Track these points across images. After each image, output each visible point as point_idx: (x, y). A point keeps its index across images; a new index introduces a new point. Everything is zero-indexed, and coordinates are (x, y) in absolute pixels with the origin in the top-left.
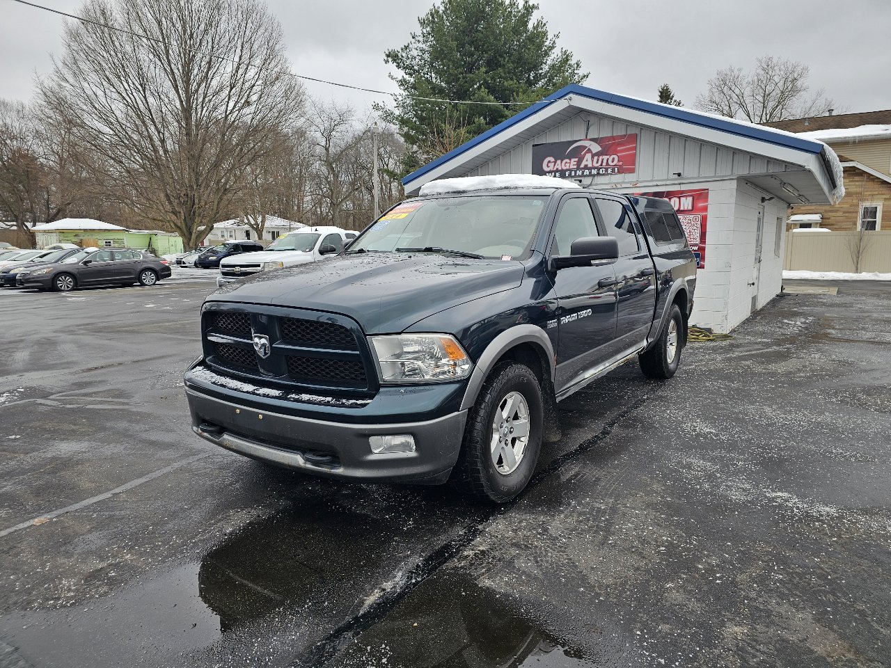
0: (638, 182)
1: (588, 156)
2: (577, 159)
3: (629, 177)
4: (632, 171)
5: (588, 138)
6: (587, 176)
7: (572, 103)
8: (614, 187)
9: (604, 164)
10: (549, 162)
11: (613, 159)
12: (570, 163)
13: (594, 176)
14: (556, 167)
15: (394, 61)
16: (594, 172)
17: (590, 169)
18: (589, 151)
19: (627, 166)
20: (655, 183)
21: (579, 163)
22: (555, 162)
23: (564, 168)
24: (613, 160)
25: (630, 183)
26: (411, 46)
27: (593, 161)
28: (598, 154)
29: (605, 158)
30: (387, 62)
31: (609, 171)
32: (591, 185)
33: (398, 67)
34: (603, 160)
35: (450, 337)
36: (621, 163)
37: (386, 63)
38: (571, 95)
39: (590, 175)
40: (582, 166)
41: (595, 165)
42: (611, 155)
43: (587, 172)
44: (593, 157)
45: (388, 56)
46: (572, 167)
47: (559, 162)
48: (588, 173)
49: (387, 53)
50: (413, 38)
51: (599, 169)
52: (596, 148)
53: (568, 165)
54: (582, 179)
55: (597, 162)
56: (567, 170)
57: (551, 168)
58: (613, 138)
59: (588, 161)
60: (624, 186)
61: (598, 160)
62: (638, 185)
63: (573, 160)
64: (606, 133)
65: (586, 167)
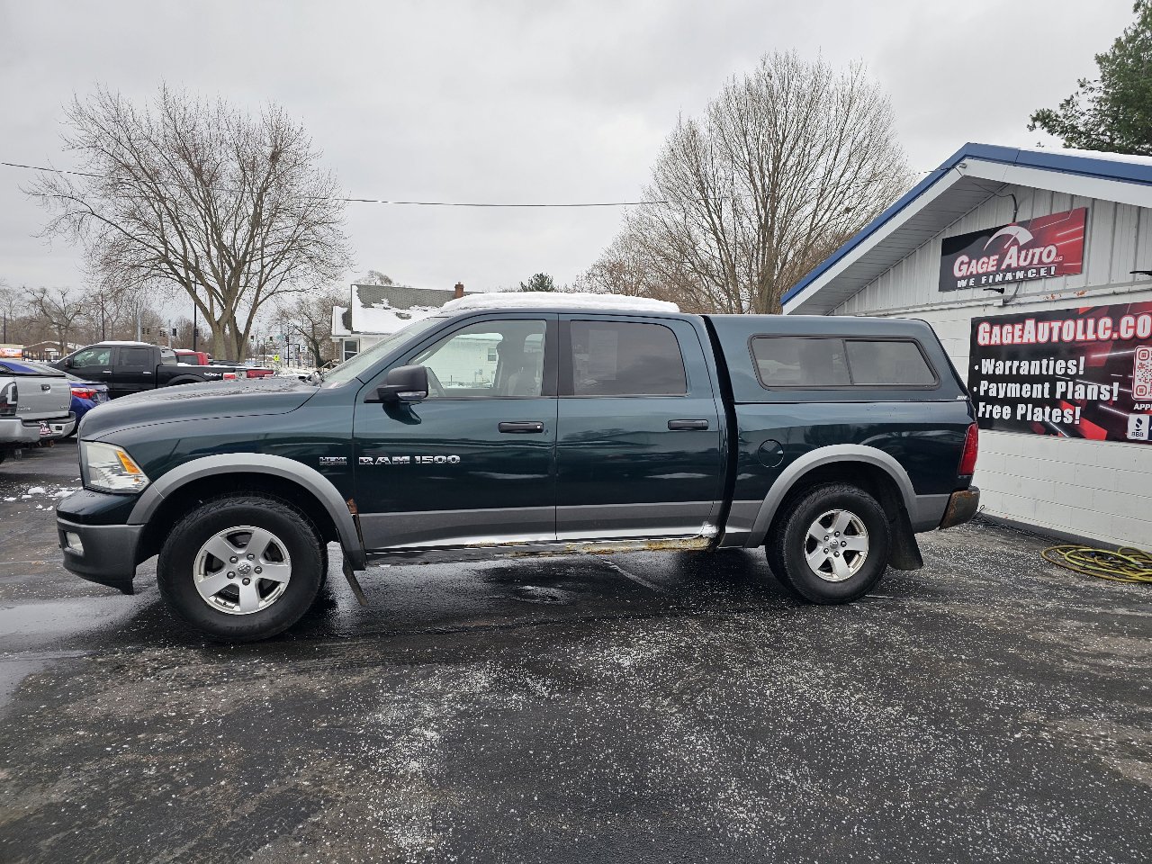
0: (1085, 289)
1: (1014, 250)
2: (997, 257)
3: (1074, 281)
4: (1078, 270)
5: (1017, 221)
6: (1009, 282)
7: (968, 172)
8: (1050, 298)
9: (1036, 261)
10: (962, 263)
11: (1050, 252)
12: (988, 263)
13: (1021, 281)
14: (970, 270)
15: (1045, 124)
16: (1020, 275)
17: (1014, 270)
18: (1016, 242)
19: (1071, 262)
20: (1110, 290)
21: (1000, 262)
22: (969, 263)
23: (981, 271)
24: (1049, 254)
25: (1074, 290)
26: (1076, 98)
27: (1018, 259)
28: (1028, 246)
29: (1038, 251)
30: (1032, 128)
31: (1043, 272)
32: (1015, 296)
33: (1051, 131)
34: (1033, 255)
35: (122, 450)
36: (1060, 259)
37: (1031, 130)
38: (966, 161)
39: (1014, 281)
40: (1004, 266)
41: (1022, 263)
42: (1045, 247)
43: (1009, 276)
44: (1019, 252)
45: (1035, 120)
46: (990, 269)
47: (974, 262)
48: (1011, 278)
49: (1035, 116)
50: (1082, 86)
51: (1025, 269)
52: (1024, 236)
53: (985, 266)
54: (1005, 287)
55: (1025, 260)
56: (984, 274)
57: (964, 273)
58: (1051, 218)
59: (1012, 259)
60: (1064, 296)
61: (1027, 255)
62: (1086, 294)
63: (992, 258)
64: (1042, 211)
65: (1009, 268)
